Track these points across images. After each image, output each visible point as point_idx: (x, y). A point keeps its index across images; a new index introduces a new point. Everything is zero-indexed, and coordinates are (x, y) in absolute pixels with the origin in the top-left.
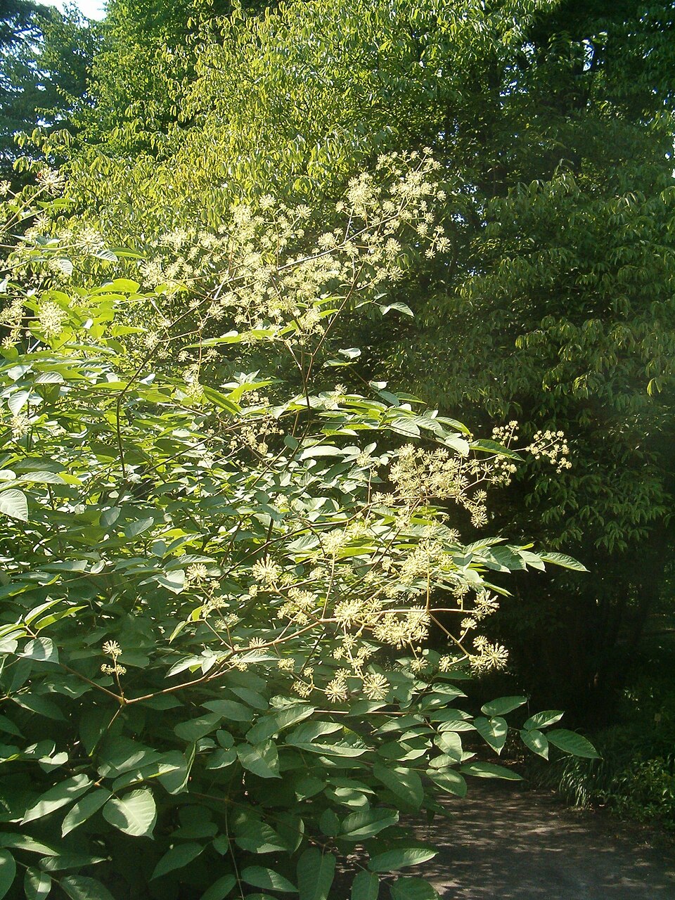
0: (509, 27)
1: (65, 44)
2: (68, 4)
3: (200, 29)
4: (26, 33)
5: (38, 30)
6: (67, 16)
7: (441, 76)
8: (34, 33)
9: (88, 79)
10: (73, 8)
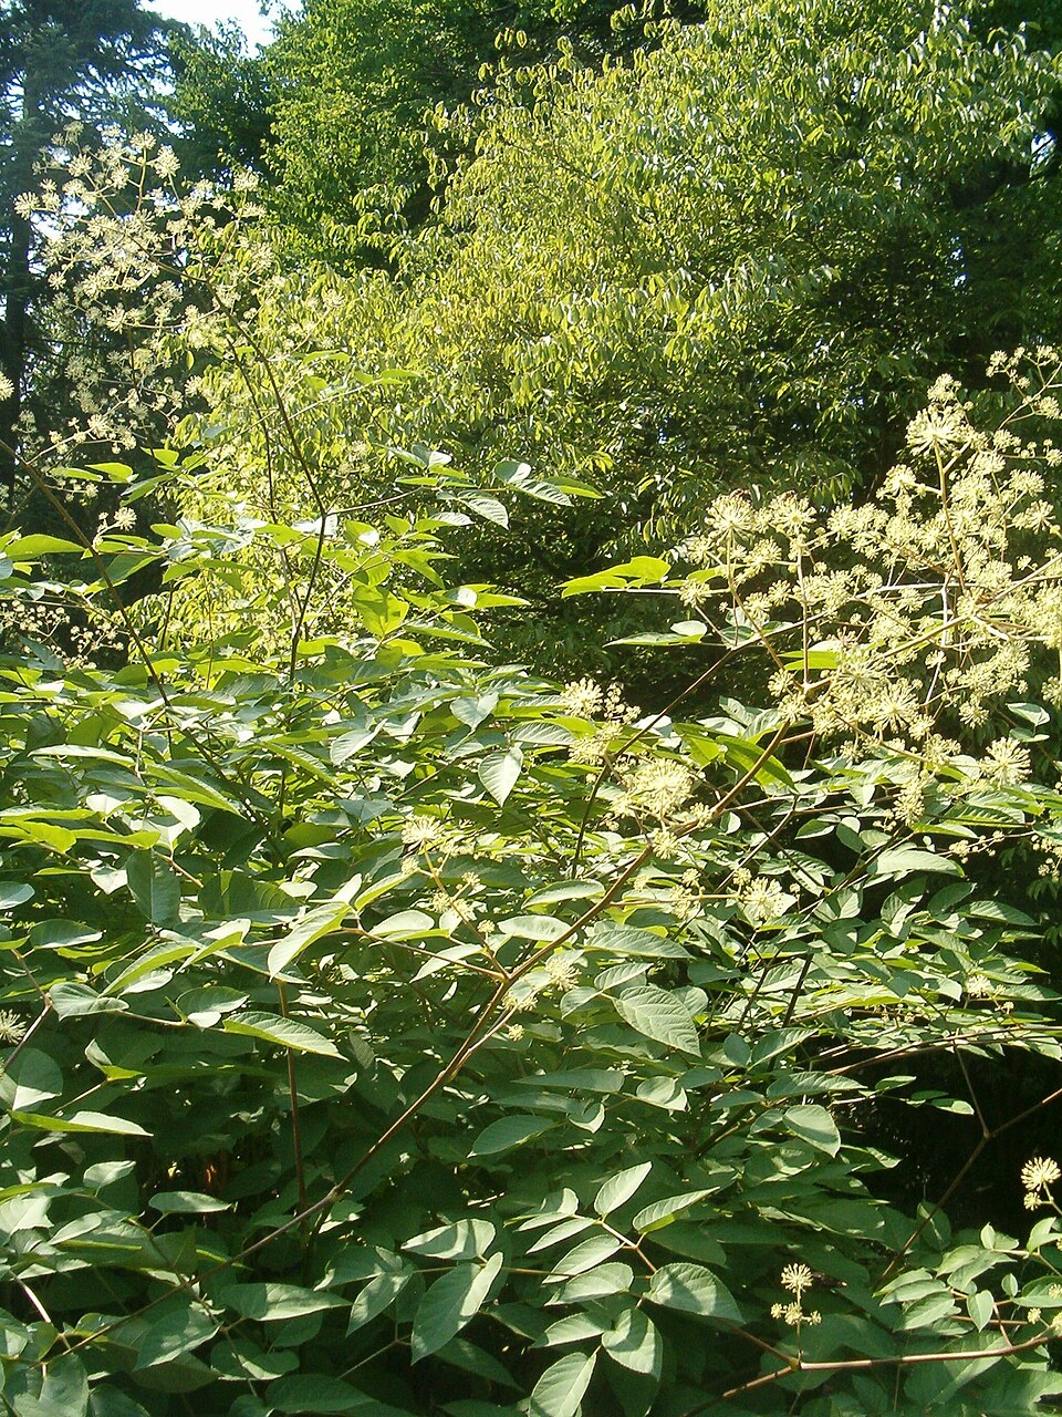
0: (1010, 115)
1: (219, 85)
2: (225, 22)
3: (498, 82)
4: (145, 61)
5: (165, 58)
6: (222, 40)
7: (899, 188)
8: (158, 62)
9: (263, 141)
10: (232, 28)
